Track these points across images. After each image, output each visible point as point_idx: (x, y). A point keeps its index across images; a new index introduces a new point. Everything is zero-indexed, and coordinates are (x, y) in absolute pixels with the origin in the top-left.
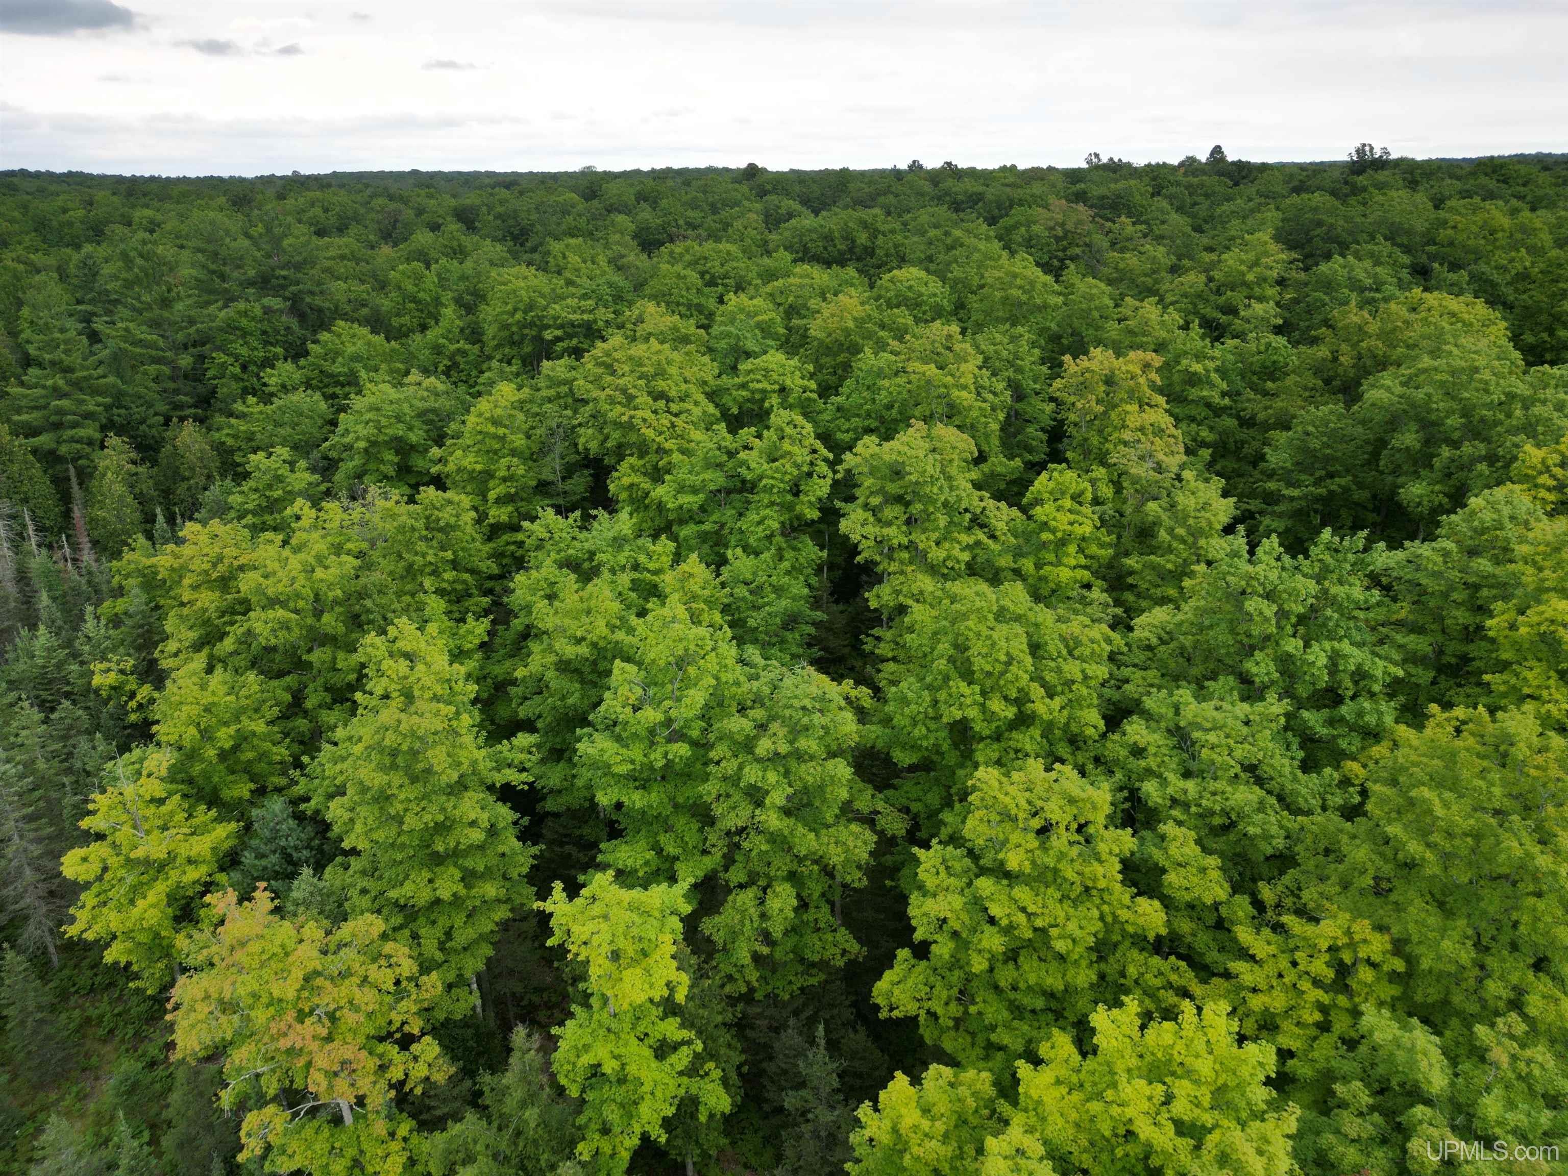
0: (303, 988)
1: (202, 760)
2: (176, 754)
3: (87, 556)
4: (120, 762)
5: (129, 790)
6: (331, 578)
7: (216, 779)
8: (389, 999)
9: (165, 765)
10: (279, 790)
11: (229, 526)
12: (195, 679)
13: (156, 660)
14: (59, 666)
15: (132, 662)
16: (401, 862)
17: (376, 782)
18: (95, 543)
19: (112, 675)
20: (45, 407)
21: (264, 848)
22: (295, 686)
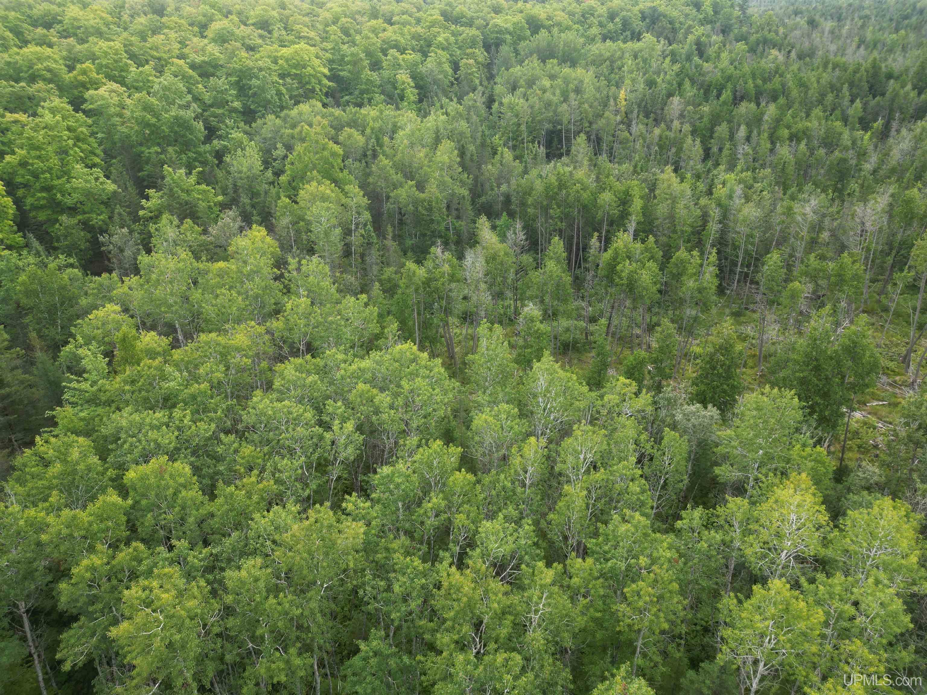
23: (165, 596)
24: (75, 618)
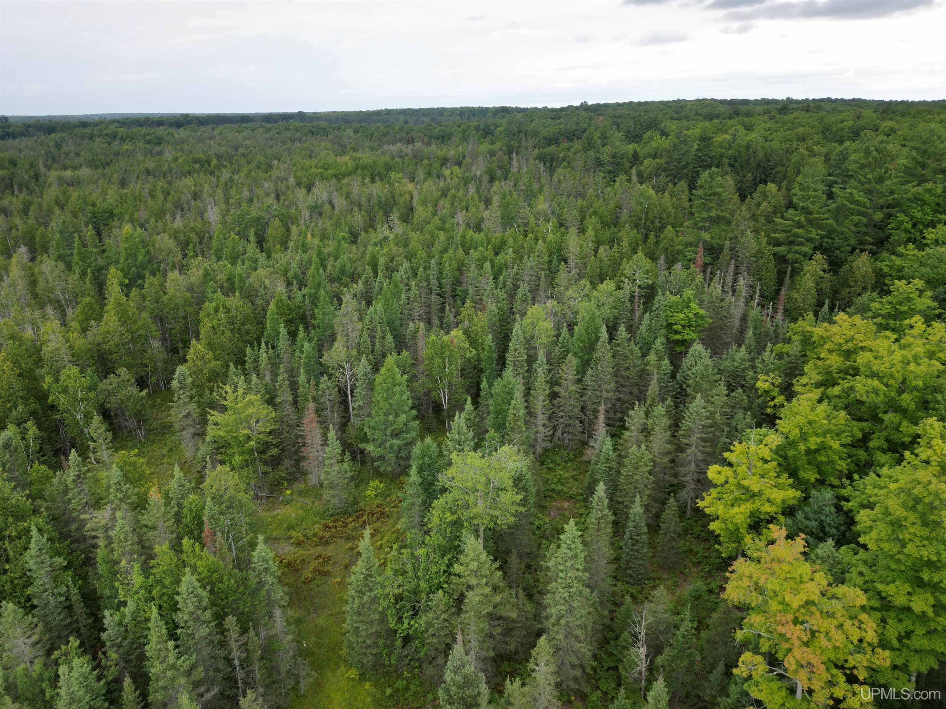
0: (802, 606)
1: (796, 449)
2: (783, 440)
3: (779, 317)
4: (755, 431)
5: (753, 448)
6: (919, 372)
7: (799, 463)
8: (851, 646)
9: (776, 443)
10: (832, 486)
11: (865, 321)
12: (810, 403)
13: (792, 384)
14: (744, 370)
15: (780, 381)
16: (893, 570)
17: (898, 513)
18: (786, 310)
19: (768, 384)
20: (789, 232)
21: (811, 515)
22: (867, 430)
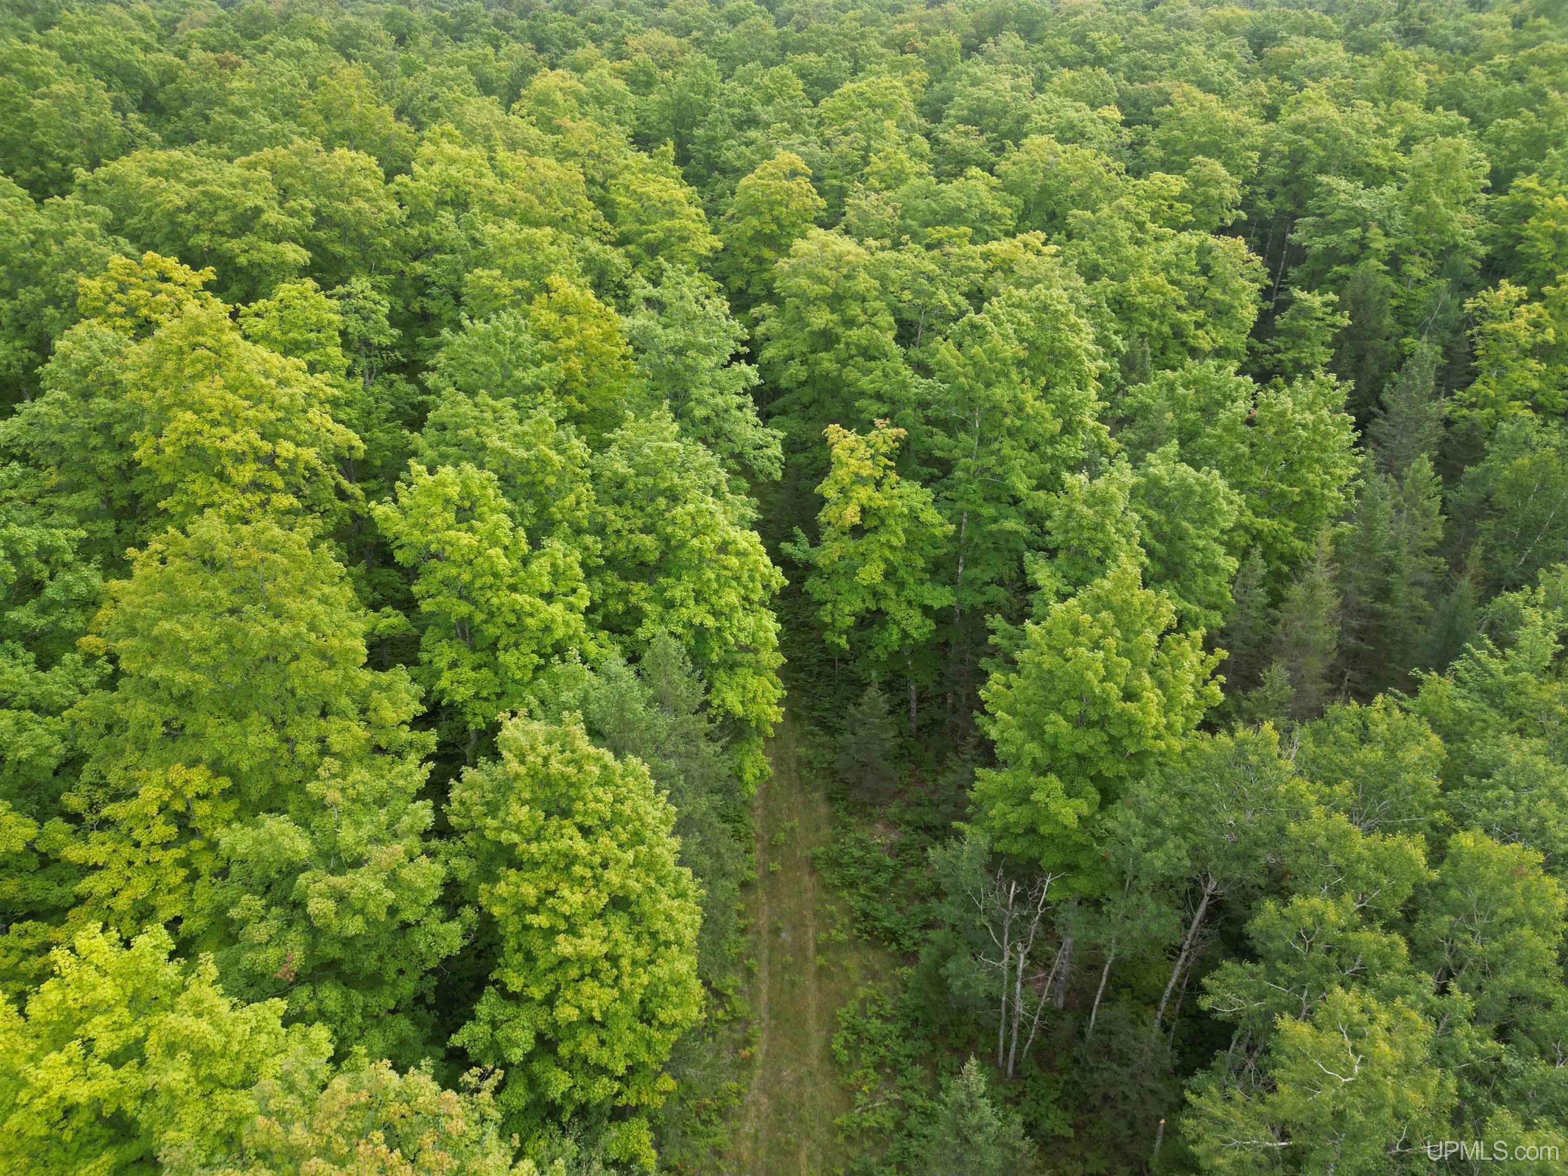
23: (1384, 1047)
24: (1254, 958)
